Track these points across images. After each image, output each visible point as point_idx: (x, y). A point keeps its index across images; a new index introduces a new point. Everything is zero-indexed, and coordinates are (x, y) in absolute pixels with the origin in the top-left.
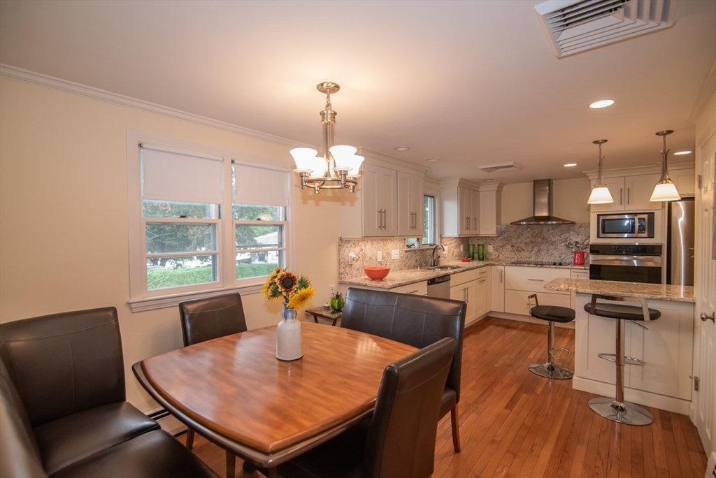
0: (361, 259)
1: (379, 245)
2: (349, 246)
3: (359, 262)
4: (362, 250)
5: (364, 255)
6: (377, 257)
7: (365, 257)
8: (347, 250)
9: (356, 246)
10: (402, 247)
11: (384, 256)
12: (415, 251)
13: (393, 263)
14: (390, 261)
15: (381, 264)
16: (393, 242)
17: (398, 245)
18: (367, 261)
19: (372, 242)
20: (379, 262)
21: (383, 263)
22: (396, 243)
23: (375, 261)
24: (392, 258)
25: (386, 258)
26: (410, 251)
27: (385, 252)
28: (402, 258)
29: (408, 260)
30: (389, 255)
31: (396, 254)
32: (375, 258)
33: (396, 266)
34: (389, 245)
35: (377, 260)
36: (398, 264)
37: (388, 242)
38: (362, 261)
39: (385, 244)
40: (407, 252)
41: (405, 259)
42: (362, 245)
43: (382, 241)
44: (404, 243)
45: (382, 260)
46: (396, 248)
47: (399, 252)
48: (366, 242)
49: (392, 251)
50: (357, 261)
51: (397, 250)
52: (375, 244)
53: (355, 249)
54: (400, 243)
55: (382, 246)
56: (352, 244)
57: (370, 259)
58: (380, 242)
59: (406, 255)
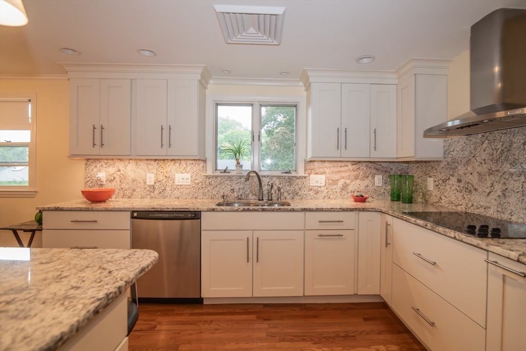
0: (117, 180)
1: (150, 167)
2: (98, 165)
3: (114, 183)
4: (119, 171)
5: (124, 177)
6: (146, 179)
8: (95, 169)
9: (109, 166)
10: (198, 171)
11: (160, 180)
12: (230, 177)
13: (178, 189)
14: (172, 186)
15: (154, 188)
16: (178, 164)
17: (188, 169)
18: (128, 183)
19: (137, 163)
20: (149, 186)
21: (157, 187)
22: (185, 166)
23: (143, 184)
24: (176, 183)
25: (164, 182)
26: (217, 177)
27: (161, 176)
28: (198, 184)
29: (212, 188)
30: (170, 179)
31: (183, 179)
32: (142, 181)
33: (184, 193)
34: (170, 168)
35: (145, 183)
36: (188, 191)
37: (169, 164)
38: (118, 182)
39: (162, 166)
40: (209, 178)
41: (204, 186)
42: (120, 165)
43: (156, 163)
44: (203, 167)
45: (156, 184)
46: (184, 171)
47: (192, 177)
48: (127, 163)
49: (176, 174)
50: (111, 181)
51: (186, 174)
52: (143, 165)
53: (107, 169)
54: (193, 165)
55: (156, 168)
56: (104, 164)
57: (134, 180)
58: (153, 162)
59: (208, 182)
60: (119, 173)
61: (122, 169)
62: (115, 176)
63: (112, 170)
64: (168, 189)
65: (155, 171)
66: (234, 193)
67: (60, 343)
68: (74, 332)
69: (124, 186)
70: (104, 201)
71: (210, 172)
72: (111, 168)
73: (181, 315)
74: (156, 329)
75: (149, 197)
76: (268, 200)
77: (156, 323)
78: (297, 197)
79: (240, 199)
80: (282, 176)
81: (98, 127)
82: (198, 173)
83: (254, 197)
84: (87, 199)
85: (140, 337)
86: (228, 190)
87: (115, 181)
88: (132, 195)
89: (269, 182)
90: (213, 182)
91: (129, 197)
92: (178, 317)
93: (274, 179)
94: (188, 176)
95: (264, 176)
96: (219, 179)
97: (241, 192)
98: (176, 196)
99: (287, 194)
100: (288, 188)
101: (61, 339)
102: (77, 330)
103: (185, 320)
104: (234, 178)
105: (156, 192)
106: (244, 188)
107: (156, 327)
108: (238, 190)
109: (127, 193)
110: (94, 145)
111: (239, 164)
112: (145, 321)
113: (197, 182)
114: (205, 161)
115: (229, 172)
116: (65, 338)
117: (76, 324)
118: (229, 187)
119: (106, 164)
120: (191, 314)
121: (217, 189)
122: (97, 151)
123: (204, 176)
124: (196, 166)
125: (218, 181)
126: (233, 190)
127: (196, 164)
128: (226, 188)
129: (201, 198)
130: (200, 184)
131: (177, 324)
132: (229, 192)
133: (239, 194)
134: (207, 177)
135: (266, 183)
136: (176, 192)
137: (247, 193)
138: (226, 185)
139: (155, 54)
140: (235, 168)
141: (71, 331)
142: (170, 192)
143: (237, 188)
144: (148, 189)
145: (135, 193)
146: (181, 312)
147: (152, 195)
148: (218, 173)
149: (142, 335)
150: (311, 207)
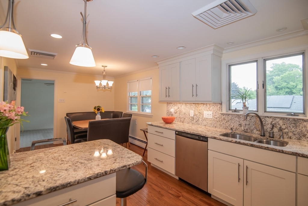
0: (178, 113)
1: (192, 107)
2: (171, 105)
3: (177, 114)
4: (179, 108)
5: (180, 112)
6: (190, 113)
7: (181, 112)
8: (170, 107)
9: (175, 106)
10: (217, 110)
11: (196, 114)
12: (238, 115)
13: (205, 120)
14: (202, 118)
15: (194, 119)
16: (205, 105)
17: (211, 108)
18: (182, 115)
19: (186, 105)
20: (191, 117)
21: (195, 118)
22: (209, 107)
23: (188, 116)
24: (204, 117)
25: (198, 116)
26: (229, 115)
27: (197, 112)
28: (217, 118)
29: (225, 122)
30: (201, 114)
31: (208, 114)
32: (188, 114)
33: (209, 123)
34: (201, 107)
35: (189, 115)
36: (211, 122)
37: (201, 105)
38: (178, 114)
39: (197, 106)
40: (224, 115)
41: (220, 120)
42: (179, 105)
43: (194, 105)
44: (220, 108)
45: (195, 116)
46: (209, 110)
47: (213, 113)
48: (182, 104)
49: (204, 112)
50: (176, 113)
51: (209, 111)
52: (188, 105)
53: (174, 107)
54: (213, 106)
55: (194, 107)
56: (173, 104)
57: (185, 114)
58: (193, 105)
59: (223, 117)
60: (179, 109)
61: (180, 107)
62: (177, 111)
63: (176, 108)
64: (200, 120)
65: (194, 109)
66: (241, 127)
67: (69, 185)
68: (76, 183)
69: (180, 116)
70: (170, 123)
71: (224, 111)
72: (176, 107)
73: (195, 197)
74: (179, 198)
75: (191, 123)
76: (269, 137)
77: (181, 195)
78: (304, 139)
79: (246, 132)
80: (287, 118)
81: (168, 88)
82: (217, 111)
83: (258, 132)
84: (164, 121)
85: (171, 198)
86: (237, 124)
87: (177, 113)
88: (184, 121)
89: (272, 122)
90: (226, 118)
91: (183, 122)
92: (193, 198)
93: (278, 120)
94: (211, 113)
95: (268, 117)
96: (230, 116)
97: (247, 127)
98: (204, 124)
99: (292, 134)
100: (293, 129)
101: (69, 183)
102: (78, 183)
103: (196, 201)
104: (241, 116)
105: (195, 121)
106: (249, 124)
107: (180, 197)
108: (244, 125)
109: (182, 120)
110: (166, 96)
111: (246, 106)
112: (177, 191)
113: (216, 117)
114: (221, 104)
115: (239, 112)
116: (71, 184)
117: (78, 180)
118: (237, 122)
119: (174, 105)
120: (201, 200)
121: (229, 123)
122: (168, 99)
123: (221, 113)
124: (216, 107)
125: (230, 118)
126: (240, 125)
127: (215, 105)
128: (236, 123)
129: (219, 127)
130: (218, 118)
131: (190, 201)
132: (237, 126)
133: (246, 128)
134: (222, 114)
135: (270, 122)
136: (204, 122)
137: (252, 128)
138: (235, 121)
139: (185, 48)
140: (242, 109)
141: (75, 182)
142: (201, 121)
143: (244, 123)
144: (191, 118)
145: (185, 120)
146: (196, 195)
147: (193, 122)
148: (230, 112)
149: (172, 198)
150: (305, 153)
